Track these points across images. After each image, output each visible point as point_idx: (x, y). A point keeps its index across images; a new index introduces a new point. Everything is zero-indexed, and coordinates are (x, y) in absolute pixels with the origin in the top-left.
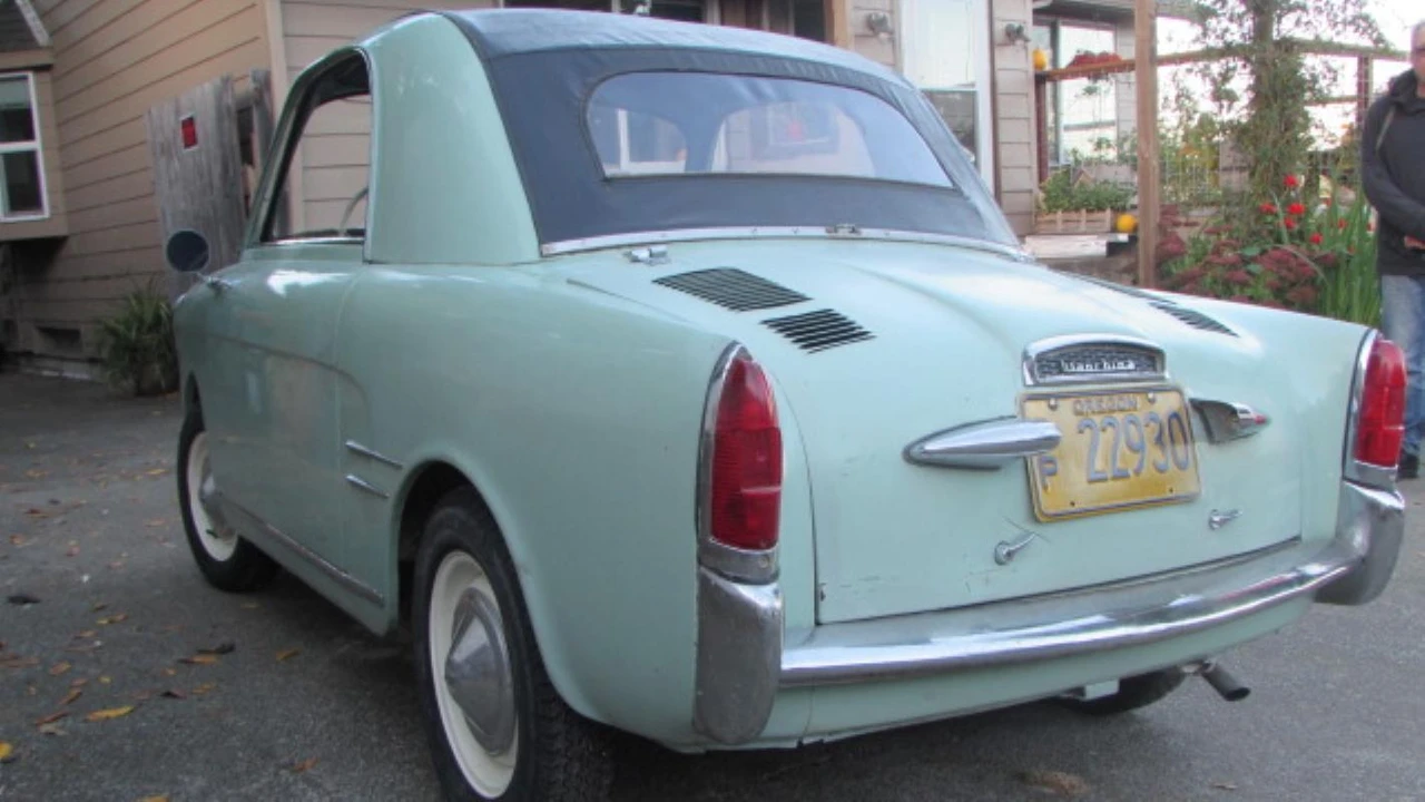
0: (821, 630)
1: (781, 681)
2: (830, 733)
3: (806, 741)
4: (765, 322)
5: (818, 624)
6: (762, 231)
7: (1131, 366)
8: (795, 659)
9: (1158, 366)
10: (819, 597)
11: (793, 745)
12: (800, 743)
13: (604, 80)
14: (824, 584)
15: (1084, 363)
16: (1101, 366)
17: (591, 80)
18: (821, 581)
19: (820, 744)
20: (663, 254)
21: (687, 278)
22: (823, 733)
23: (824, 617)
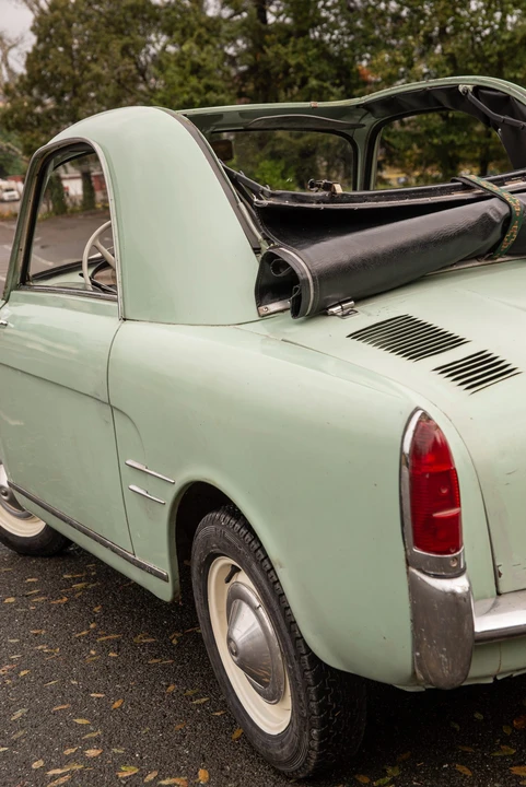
0: (502, 600)
1: (477, 641)
2: (518, 670)
3: (499, 678)
4: (436, 369)
5: (499, 594)
8: (484, 624)
10: (497, 575)
11: (491, 681)
12: (495, 678)
14: (500, 566)
18: (497, 564)
19: (510, 678)
22: (512, 671)
23: (502, 590)
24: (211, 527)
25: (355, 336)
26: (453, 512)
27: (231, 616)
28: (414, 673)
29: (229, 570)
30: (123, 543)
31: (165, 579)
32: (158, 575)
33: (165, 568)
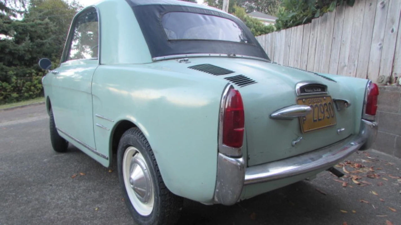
2: (249, 197)
4: (225, 78)
5: (248, 167)
6: (212, 55)
7: (320, 90)
9: (325, 90)
10: (248, 159)
12: (241, 200)
13: (165, 13)
14: (249, 155)
15: (310, 89)
16: (313, 90)
17: (162, 13)
20: (187, 60)
21: (196, 67)
23: (249, 165)
24: (128, 135)
25: (191, 67)
26: (241, 129)
27: (131, 170)
28: (214, 198)
29: (135, 152)
30: (92, 145)
31: (107, 159)
32: (104, 157)
33: (107, 154)
